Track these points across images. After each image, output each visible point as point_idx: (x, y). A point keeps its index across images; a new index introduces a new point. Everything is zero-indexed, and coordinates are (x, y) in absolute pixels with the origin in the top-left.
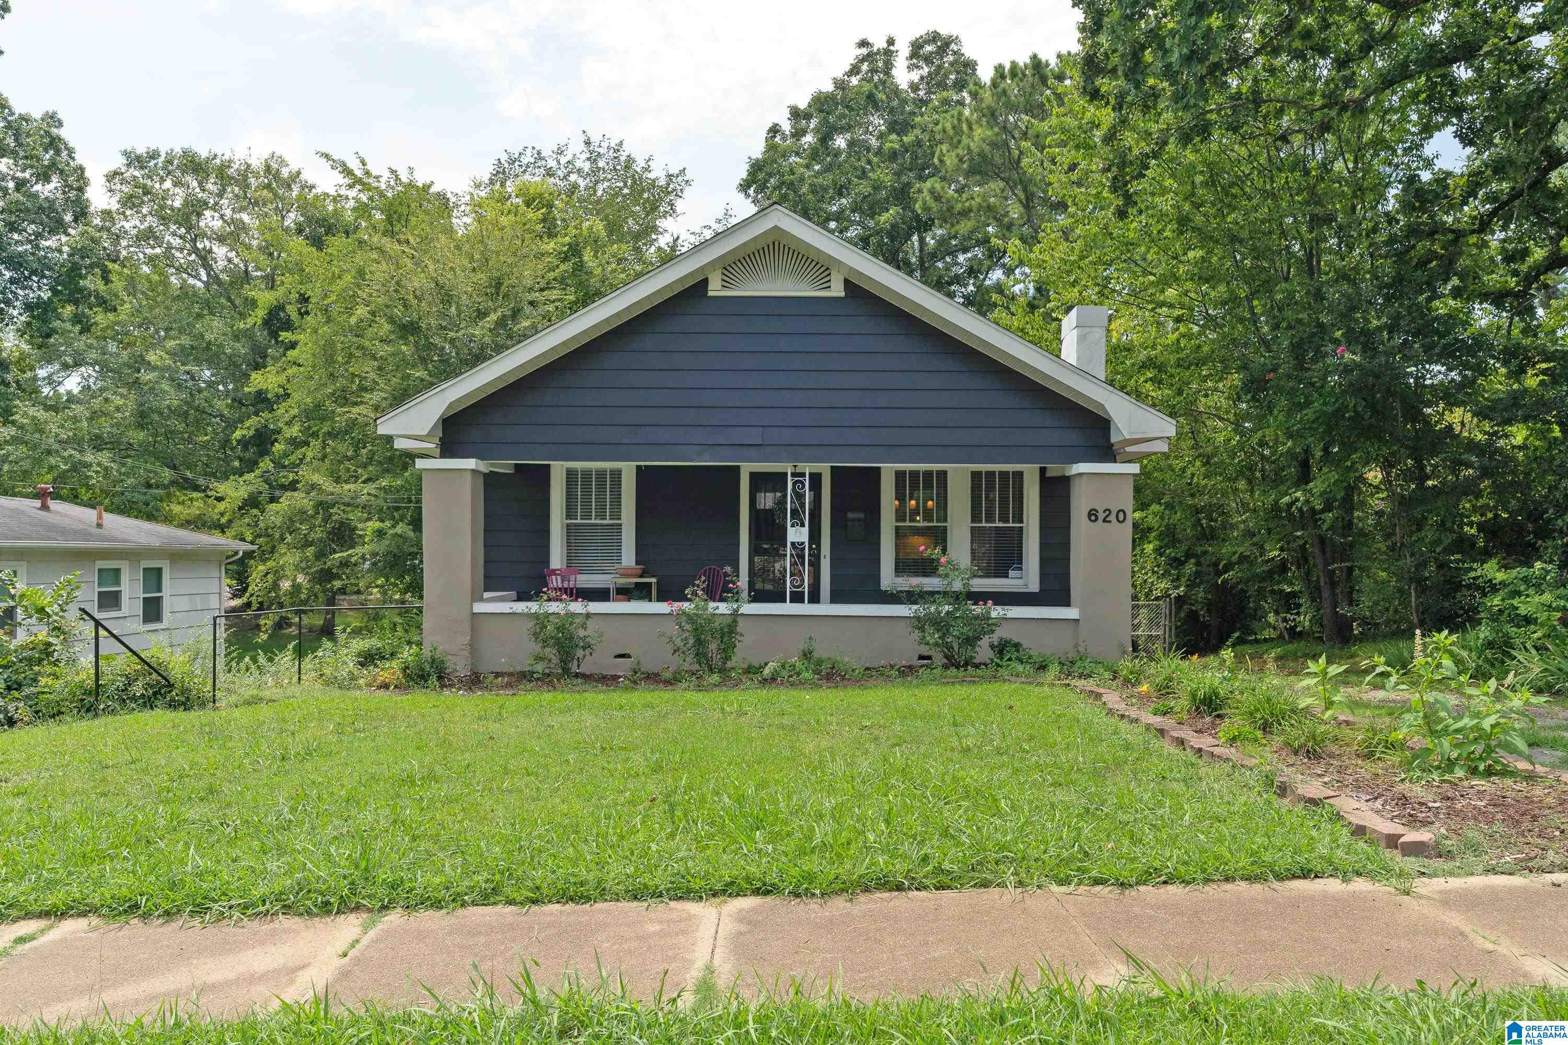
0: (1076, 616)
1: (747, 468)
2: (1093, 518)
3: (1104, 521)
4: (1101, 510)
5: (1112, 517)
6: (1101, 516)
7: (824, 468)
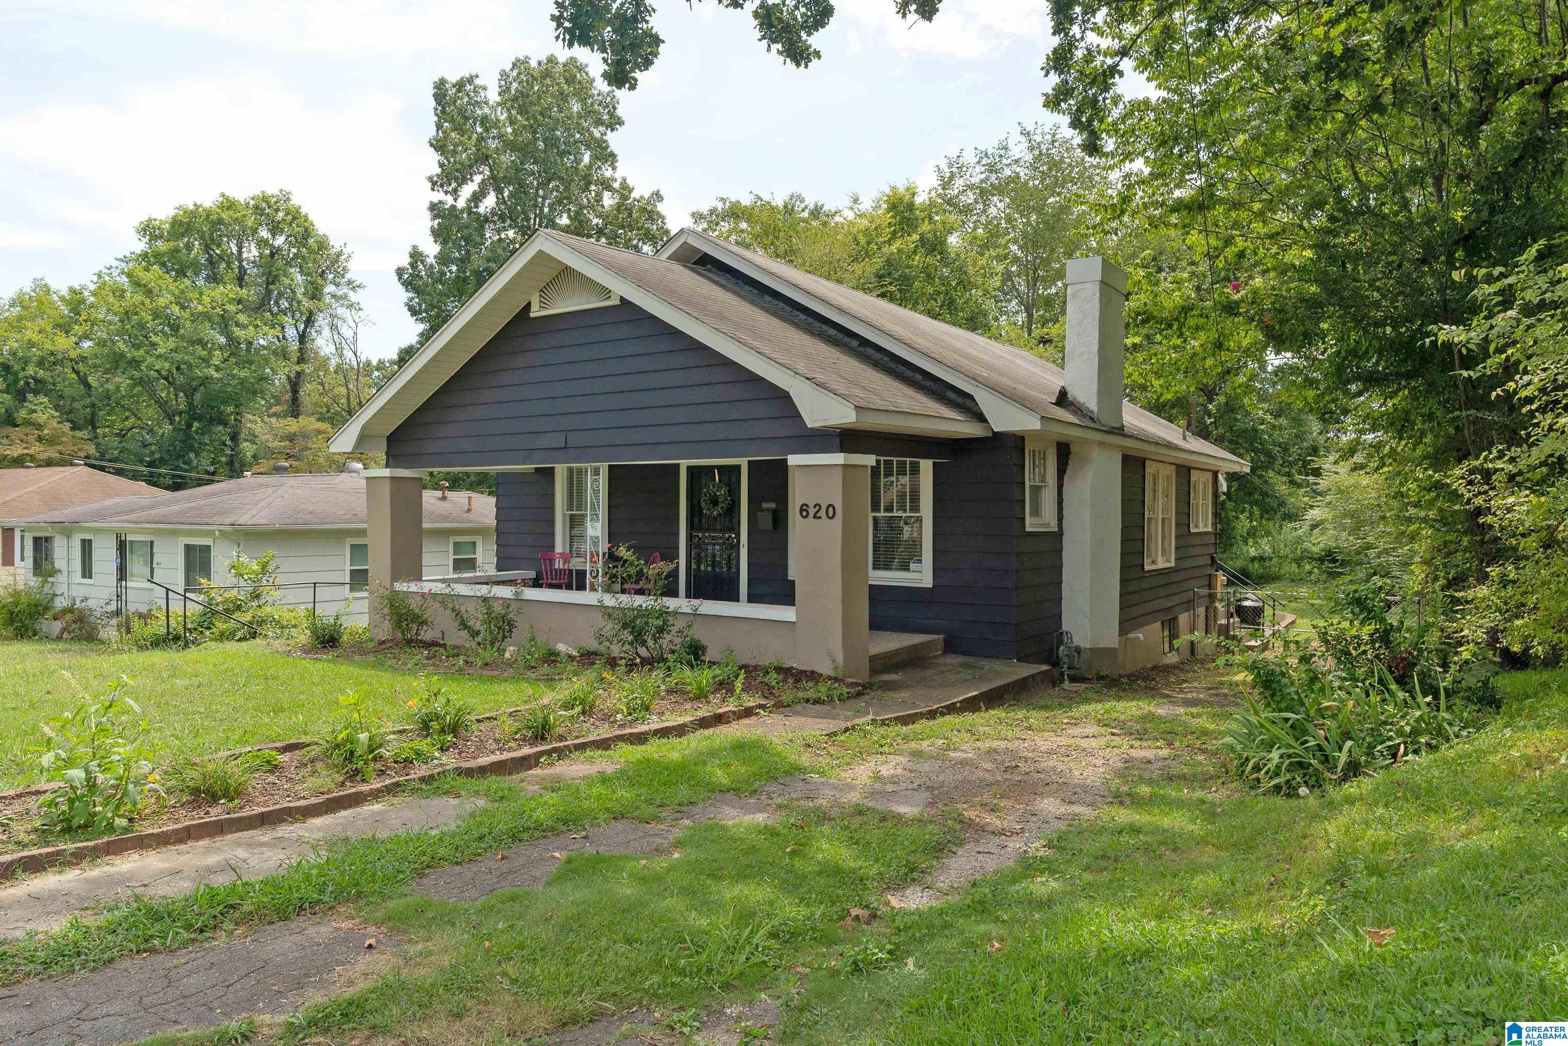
0: (793, 619)
1: (684, 464)
2: (804, 513)
3: (815, 517)
4: (811, 506)
5: (822, 513)
6: (812, 511)
7: (743, 462)
